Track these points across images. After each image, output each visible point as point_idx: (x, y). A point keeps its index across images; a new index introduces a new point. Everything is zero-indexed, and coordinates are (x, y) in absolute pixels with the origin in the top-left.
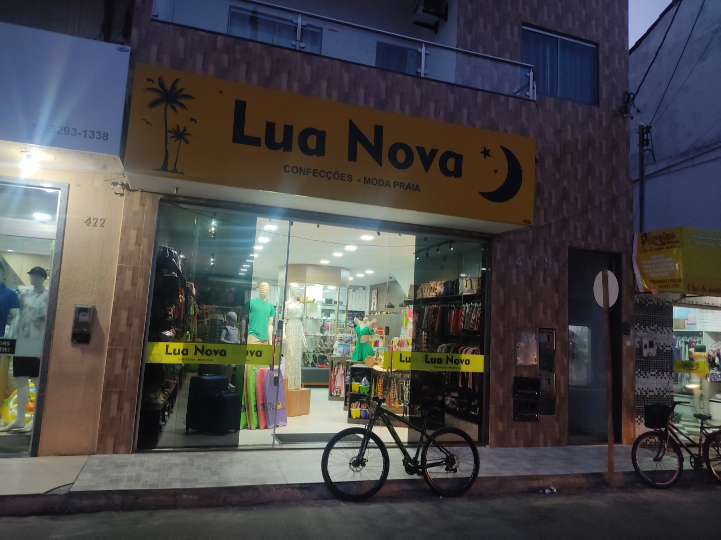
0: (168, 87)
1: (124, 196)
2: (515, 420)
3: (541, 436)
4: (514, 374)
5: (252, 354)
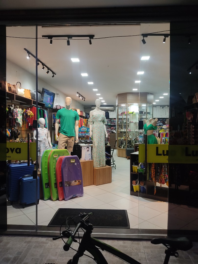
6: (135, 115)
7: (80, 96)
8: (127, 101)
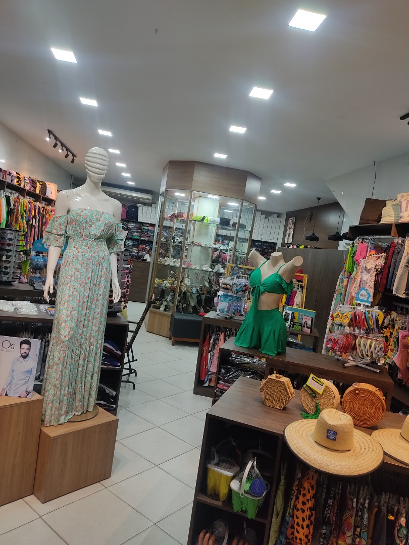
6: (207, 225)
7: (59, 144)
8: (194, 184)
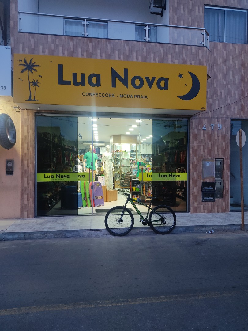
0: (28, 63)
1: (20, 113)
2: (202, 201)
3: (216, 208)
4: (202, 181)
5: (80, 177)
6: (127, 153)
8: (121, 141)
